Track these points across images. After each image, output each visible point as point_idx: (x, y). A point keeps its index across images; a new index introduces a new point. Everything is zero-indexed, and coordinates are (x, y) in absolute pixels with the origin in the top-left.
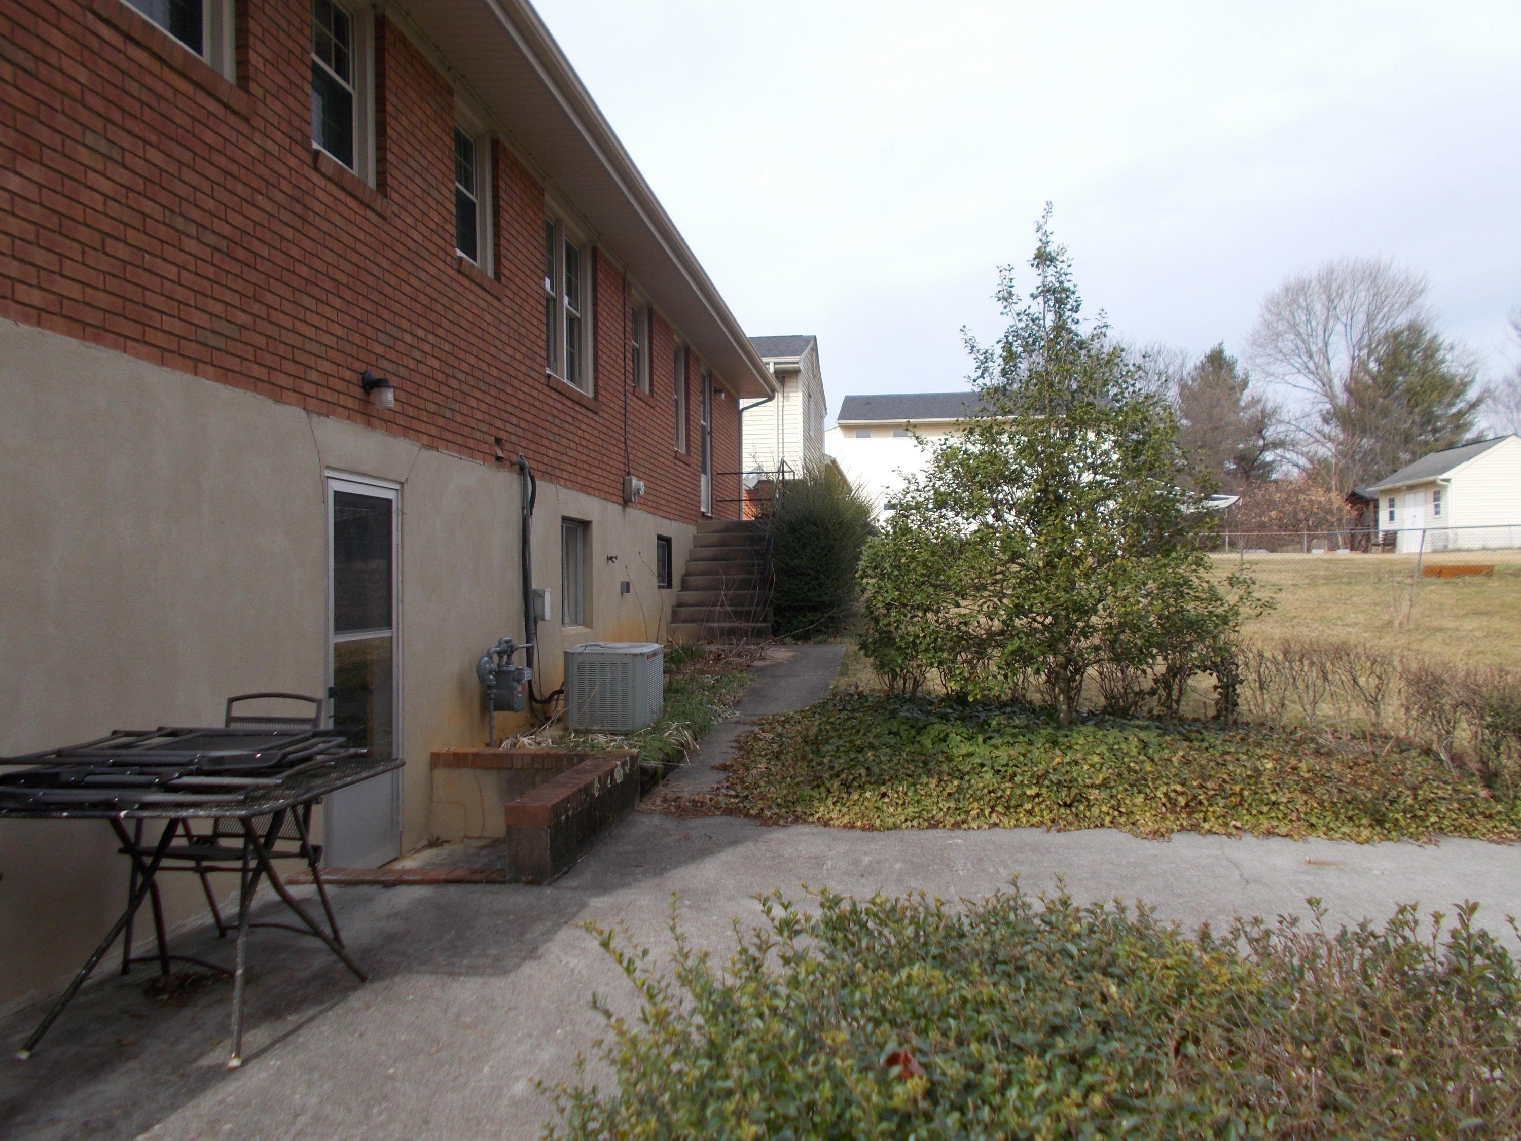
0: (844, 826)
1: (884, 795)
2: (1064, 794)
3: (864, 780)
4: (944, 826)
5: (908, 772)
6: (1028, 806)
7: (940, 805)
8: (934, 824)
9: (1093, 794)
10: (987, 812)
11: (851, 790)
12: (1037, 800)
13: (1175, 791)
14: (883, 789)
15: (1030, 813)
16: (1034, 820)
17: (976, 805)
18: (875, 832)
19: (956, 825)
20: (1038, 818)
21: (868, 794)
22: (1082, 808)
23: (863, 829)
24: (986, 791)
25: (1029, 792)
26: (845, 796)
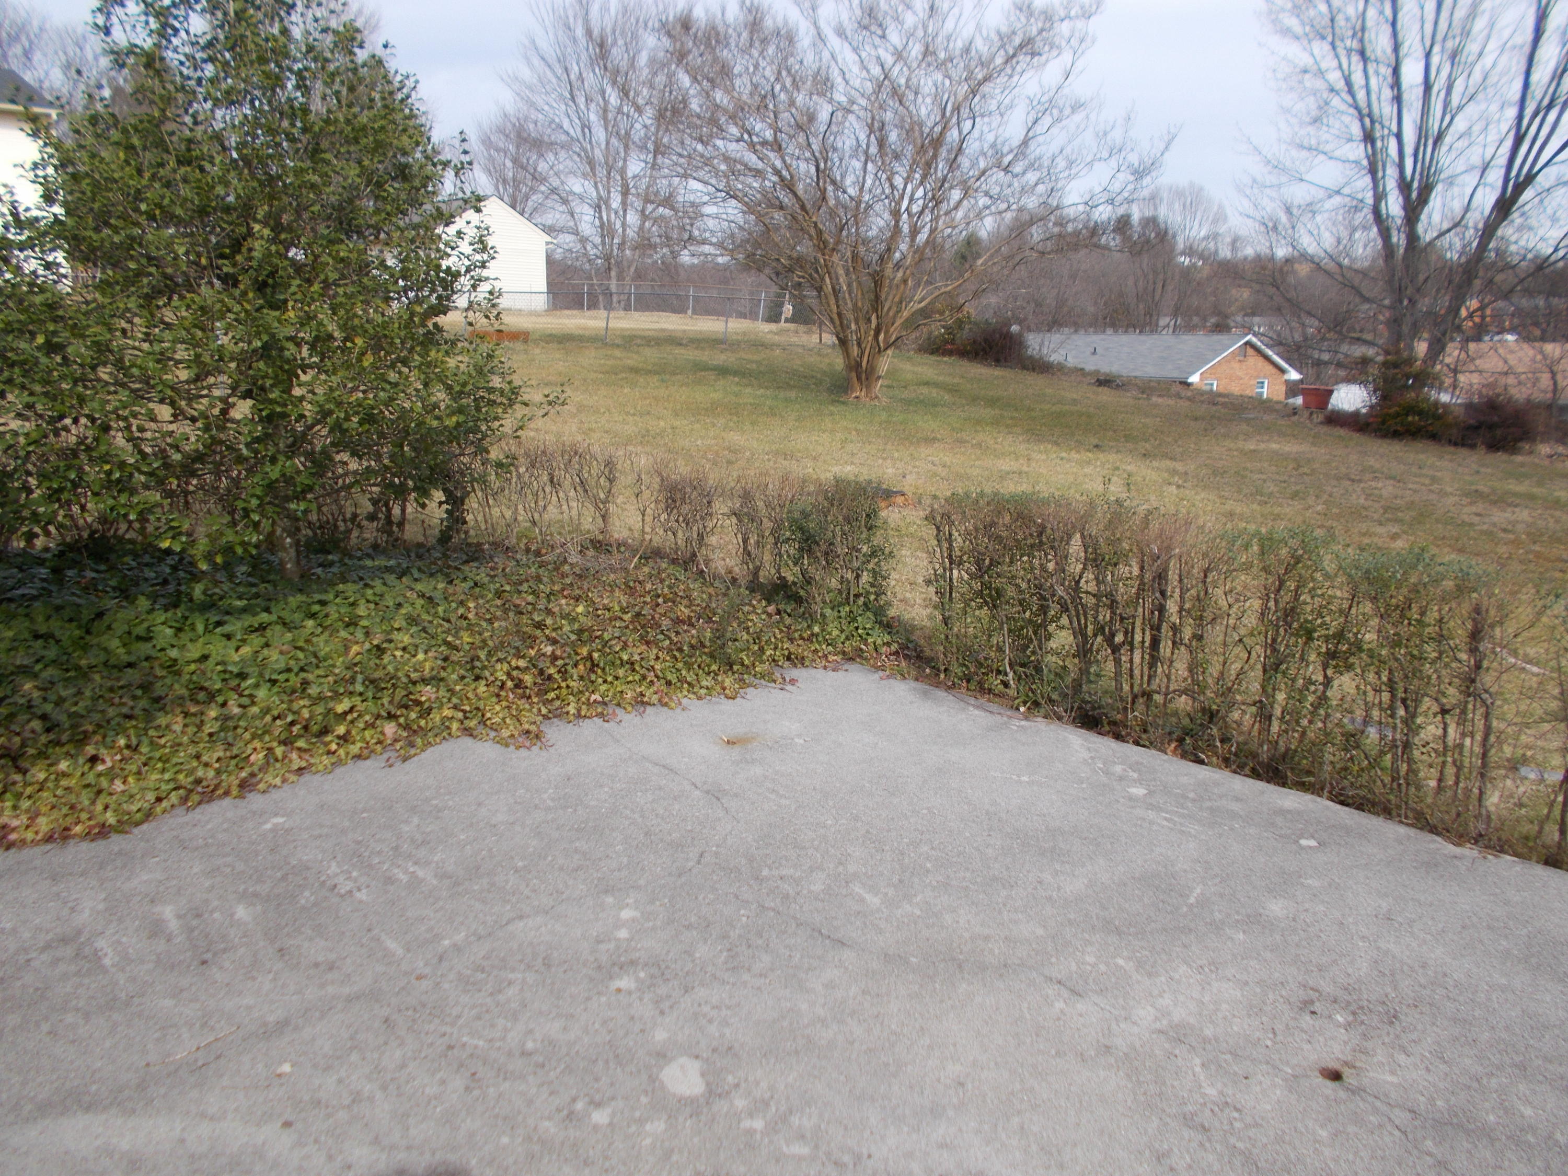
0: (49, 839)
1: (94, 760)
2: (385, 701)
3: (44, 739)
4: (227, 793)
5: (125, 710)
6: (341, 730)
7: (205, 758)
8: (210, 794)
9: (427, 693)
10: (279, 751)
11: (24, 764)
12: (349, 717)
13: (517, 668)
14: (90, 750)
15: (345, 739)
16: (355, 749)
17: (257, 744)
18: (115, 837)
19: (245, 786)
20: (359, 745)
21: (63, 765)
22: (413, 715)
23: (88, 836)
24: (268, 718)
25: (340, 708)
26: (18, 777)
